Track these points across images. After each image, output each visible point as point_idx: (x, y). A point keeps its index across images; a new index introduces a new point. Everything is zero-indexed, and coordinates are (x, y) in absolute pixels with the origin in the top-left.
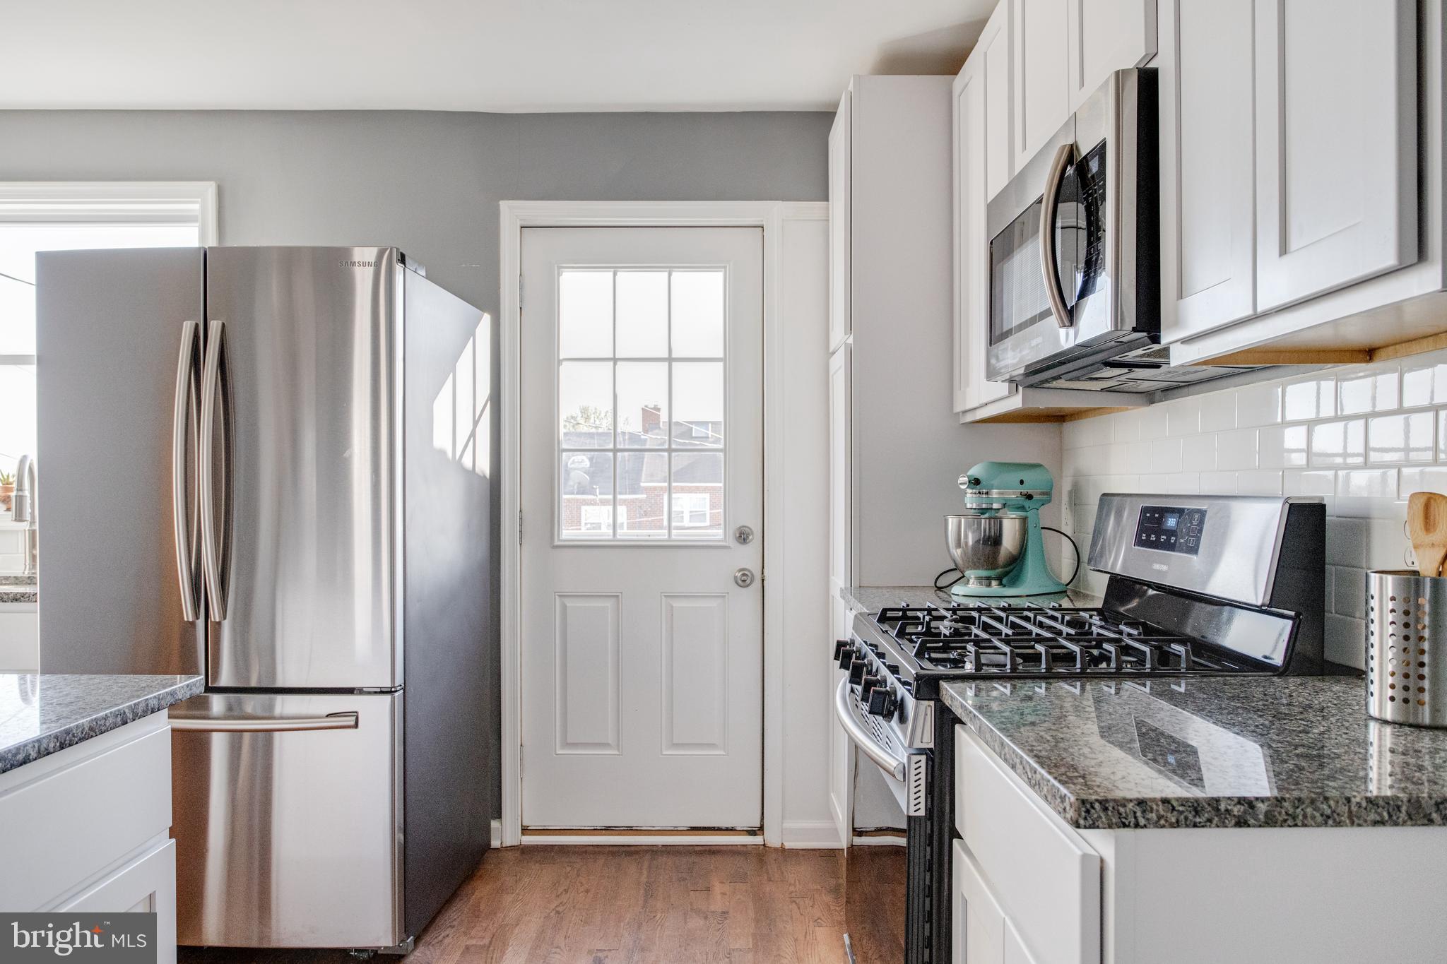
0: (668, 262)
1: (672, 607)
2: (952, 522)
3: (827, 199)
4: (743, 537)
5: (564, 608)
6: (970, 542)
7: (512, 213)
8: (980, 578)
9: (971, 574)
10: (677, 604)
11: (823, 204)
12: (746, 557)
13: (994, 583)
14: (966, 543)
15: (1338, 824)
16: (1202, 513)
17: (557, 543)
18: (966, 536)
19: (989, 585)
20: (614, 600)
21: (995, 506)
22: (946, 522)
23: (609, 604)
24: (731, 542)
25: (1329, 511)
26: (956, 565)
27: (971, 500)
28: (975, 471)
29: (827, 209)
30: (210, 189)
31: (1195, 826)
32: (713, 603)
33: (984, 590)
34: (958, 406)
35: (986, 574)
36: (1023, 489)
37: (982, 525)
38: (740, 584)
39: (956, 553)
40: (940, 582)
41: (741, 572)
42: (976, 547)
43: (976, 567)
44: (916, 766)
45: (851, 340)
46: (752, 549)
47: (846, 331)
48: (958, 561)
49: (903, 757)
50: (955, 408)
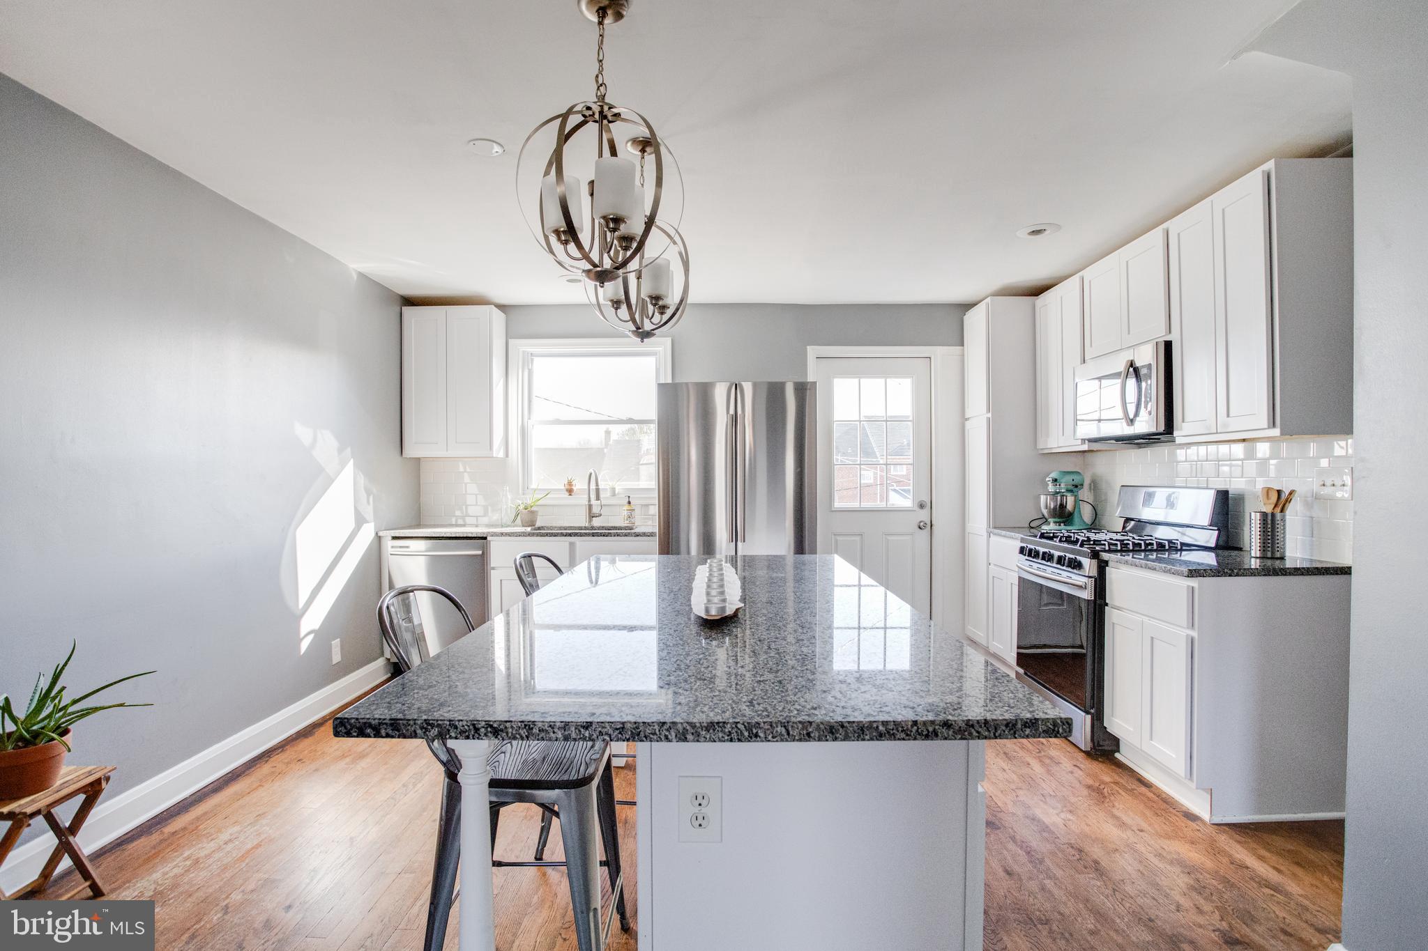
0: (885, 374)
1: (887, 540)
2: (1043, 498)
3: (961, 343)
4: (922, 506)
5: (836, 541)
6: (1052, 507)
7: (812, 351)
8: (1054, 522)
9: (1051, 520)
10: (890, 538)
11: (960, 347)
12: (923, 515)
13: (1062, 524)
14: (1050, 507)
15: (1255, 575)
17: (833, 509)
18: (1050, 504)
19: (1060, 525)
20: (860, 537)
21: (1063, 491)
22: (1040, 498)
23: (858, 538)
24: (916, 508)
25: (1230, 493)
26: (1043, 515)
27: (1051, 488)
28: (1054, 475)
29: (963, 350)
30: (669, 342)
31: (1218, 576)
32: (907, 537)
33: (1058, 527)
34: (1040, 446)
35: (1058, 520)
36: (1074, 483)
37: (1057, 499)
38: (920, 528)
39: (1045, 512)
40: (1032, 525)
41: (921, 522)
42: (1055, 509)
43: (1054, 518)
44: (1091, 583)
45: (990, 415)
46: (926, 511)
47: (988, 411)
48: (1046, 515)
49: (1085, 580)
50: (1038, 447)
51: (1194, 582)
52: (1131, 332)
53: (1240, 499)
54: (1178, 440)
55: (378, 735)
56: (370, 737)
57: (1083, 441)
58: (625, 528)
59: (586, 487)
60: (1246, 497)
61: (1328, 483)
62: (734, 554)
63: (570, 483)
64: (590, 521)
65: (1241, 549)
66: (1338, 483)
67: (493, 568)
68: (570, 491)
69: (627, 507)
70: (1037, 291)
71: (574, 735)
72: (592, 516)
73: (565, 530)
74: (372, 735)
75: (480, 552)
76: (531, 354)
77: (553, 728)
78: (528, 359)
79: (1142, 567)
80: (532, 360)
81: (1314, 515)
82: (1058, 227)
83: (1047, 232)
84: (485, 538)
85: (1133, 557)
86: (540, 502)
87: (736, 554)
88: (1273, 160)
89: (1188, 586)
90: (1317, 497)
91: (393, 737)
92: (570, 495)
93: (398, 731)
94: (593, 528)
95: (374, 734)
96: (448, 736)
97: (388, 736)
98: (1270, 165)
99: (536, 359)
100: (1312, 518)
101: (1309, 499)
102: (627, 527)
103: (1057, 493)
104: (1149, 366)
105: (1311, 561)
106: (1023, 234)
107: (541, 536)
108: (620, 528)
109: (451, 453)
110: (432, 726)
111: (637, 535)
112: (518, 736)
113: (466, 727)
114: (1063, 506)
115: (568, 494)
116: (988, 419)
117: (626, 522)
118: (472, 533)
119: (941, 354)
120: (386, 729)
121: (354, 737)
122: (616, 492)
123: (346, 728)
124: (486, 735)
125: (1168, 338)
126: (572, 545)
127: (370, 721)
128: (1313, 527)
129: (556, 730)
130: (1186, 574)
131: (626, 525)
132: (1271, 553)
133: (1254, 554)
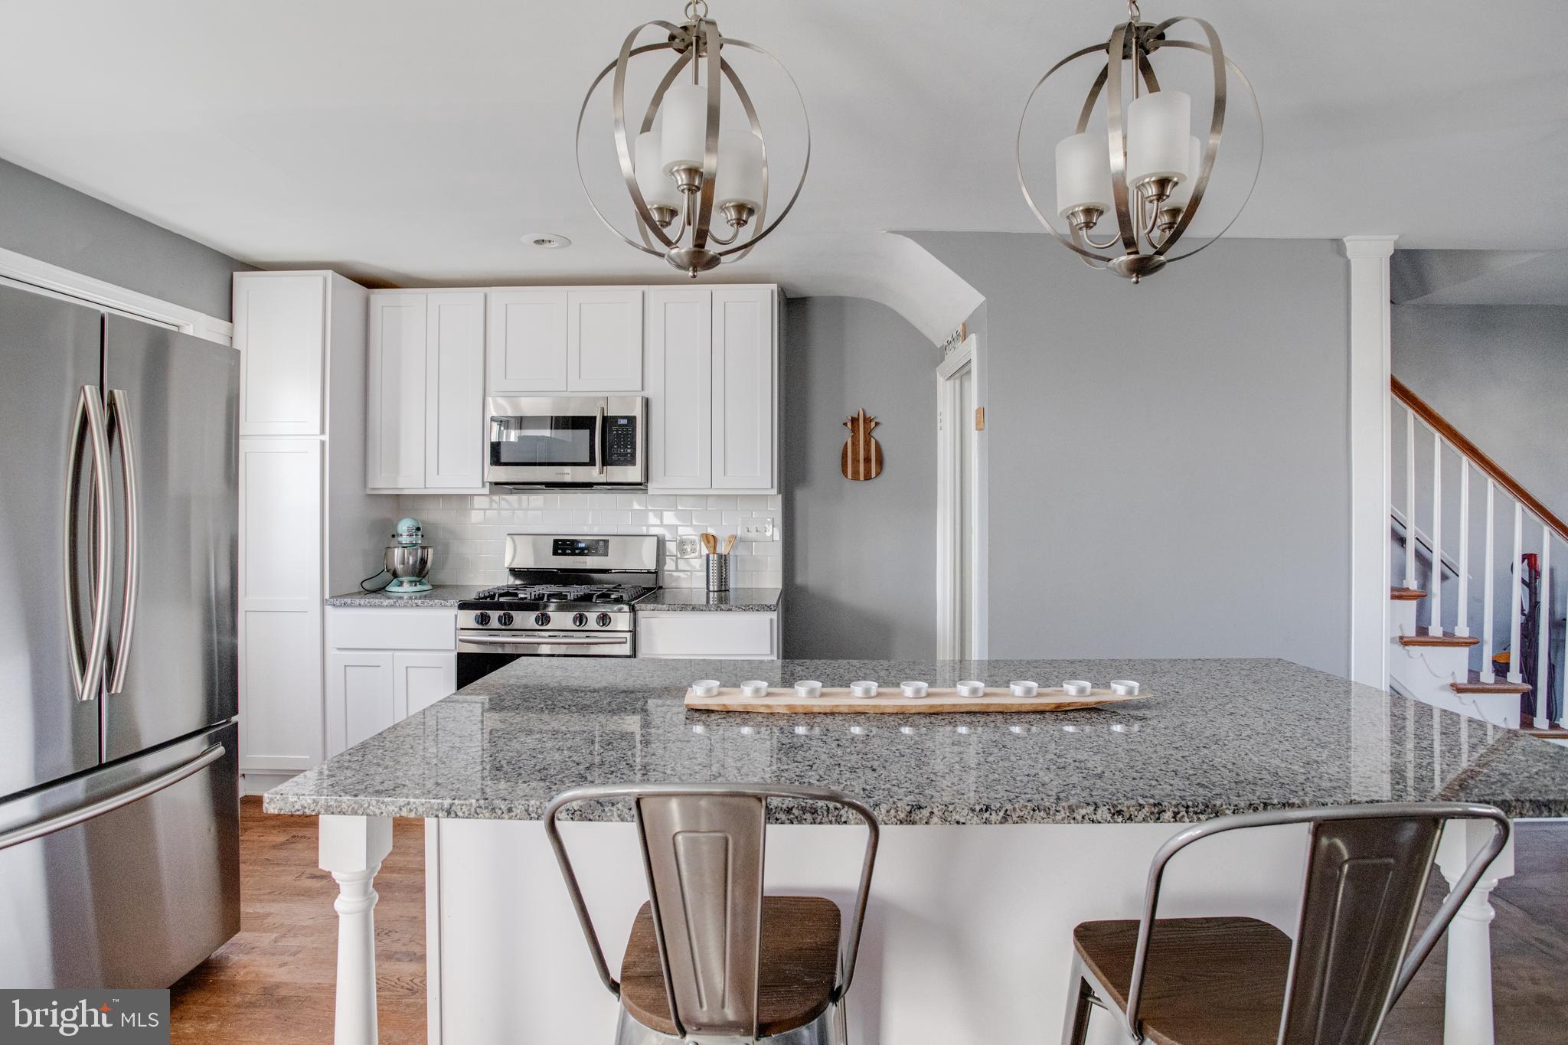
2: (397, 552)
3: (231, 320)
11: (230, 323)
29: (232, 329)
35: (414, 579)
44: (629, 637)
45: (326, 438)
47: (323, 432)
49: (625, 635)
50: (371, 485)
51: (773, 615)
54: (650, 491)
61: (752, 529)
66: (762, 529)
81: (738, 554)
89: (770, 619)
90: (742, 541)
98: (775, 287)
100: (737, 556)
103: (411, 545)
104: (631, 419)
116: (323, 443)
125: (645, 395)
128: (737, 564)
132: (723, 586)
133: (711, 589)
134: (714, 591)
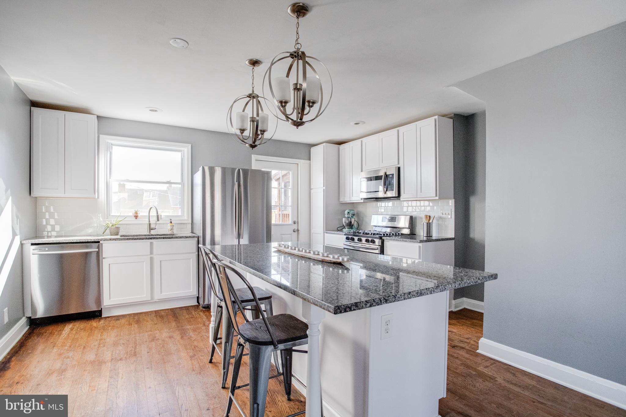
1: (282, 237)
2: (344, 219)
3: (310, 160)
4: (295, 223)
7: (254, 157)
8: (348, 228)
9: (346, 227)
10: (283, 236)
11: (309, 161)
12: (295, 227)
14: (346, 223)
15: (433, 241)
16: (396, 217)
18: (346, 221)
24: (293, 224)
25: (413, 217)
27: (346, 216)
28: (347, 211)
29: (310, 162)
30: (190, 146)
31: (426, 242)
32: (289, 236)
33: (349, 230)
34: (342, 200)
35: (349, 227)
36: (353, 214)
37: (349, 220)
38: (294, 231)
39: (344, 224)
40: (338, 229)
41: (294, 229)
42: (348, 223)
43: (348, 226)
44: (379, 247)
45: (324, 188)
46: (296, 225)
47: (324, 186)
48: (345, 225)
49: (378, 247)
50: (340, 201)
51: (421, 244)
52: (383, 162)
53: (416, 218)
54: (401, 199)
55: (351, 310)
56: (348, 312)
57: (362, 199)
58: (170, 235)
59: (148, 215)
60: (417, 218)
61: (444, 213)
62: (238, 244)
63: (136, 213)
64: (150, 232)
65: (415, 235)
66: (447, 213)
67: (104, 258)
68: (136, 217)
69: (170, 225)
70: (340, 143)
71: (406, 298)
72: (151, 229)
73: (137, 236)
74: (349, 311)
75: (97, 250)
76: (112, 144)
77: (401, 296)
78: (109, 147)
79: (401, 241)
80: (112, 147)
81: (439, 223)
82: (364, 122)
83: (360, 124)
84: (99, 242)
85: (398, 238)
86: (120, 223)
87: (239, 244)
88: (437, 116)
89: (419, 246)
90: (440, 218)
91: (356, 310)
92: (136, 219)
93: (357, 307)
94: (152, 235)
95: (350, 310)
96: (372, 306)
97: (354, 310)
98: (436, 117)
99: (114, 147)
100: (439, 224)
101: (438, 218)
102: (171, 234)
103: (349, 217)
104: (393, 175)
105: (439, 237)
106: (352, 123)
107: (134, 240)
108: (167, 235)
109: (67, 195)
110: (368, 302)
111: (177, 238)
112: (392, 301)
113: (378, 301)
114: (351, 222)
115: (135, 218)
116: (324, 189)
117: (170, 232)
118: (91, 240)
119: (302, 163)
120: (353, 307)
121: (343, 313)
122: (162, 217)
123: (340, 310)
124: (383, 303)
125: (399, 166)
126: (151, 243)
127: (348, 305)
128: (439, 226)
129: (402, 297)
130: (419, 242)
131: (170, 233)
132: (429, 235)
133: (424, 236)
134: (425, 236)
